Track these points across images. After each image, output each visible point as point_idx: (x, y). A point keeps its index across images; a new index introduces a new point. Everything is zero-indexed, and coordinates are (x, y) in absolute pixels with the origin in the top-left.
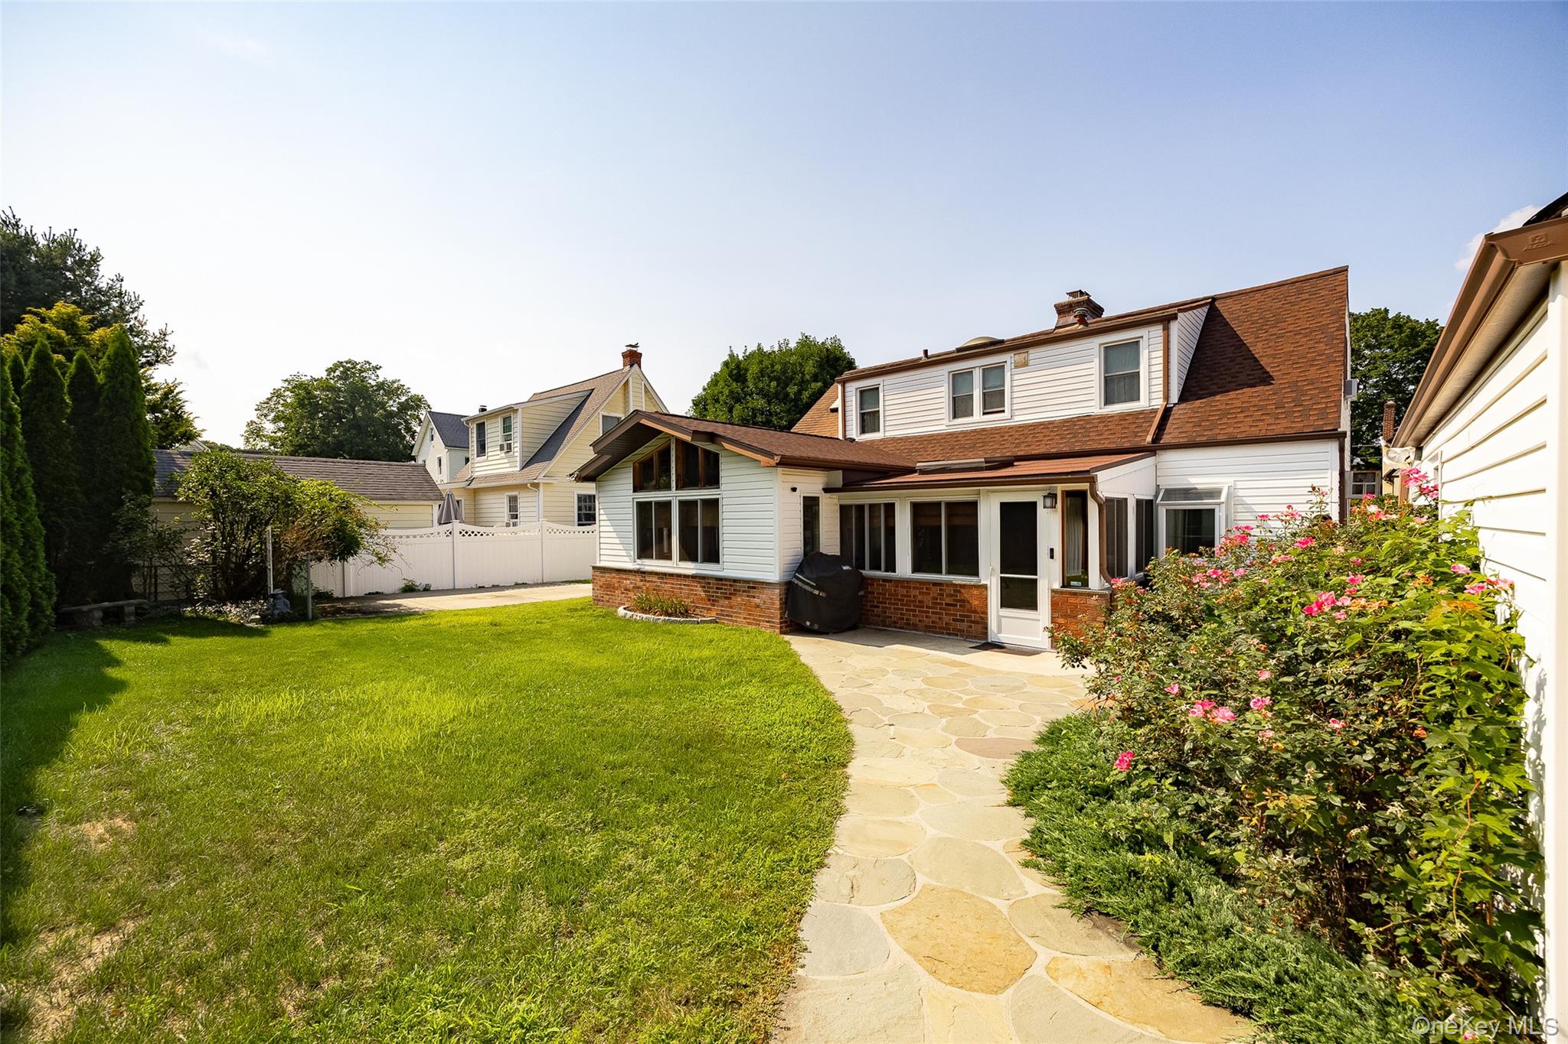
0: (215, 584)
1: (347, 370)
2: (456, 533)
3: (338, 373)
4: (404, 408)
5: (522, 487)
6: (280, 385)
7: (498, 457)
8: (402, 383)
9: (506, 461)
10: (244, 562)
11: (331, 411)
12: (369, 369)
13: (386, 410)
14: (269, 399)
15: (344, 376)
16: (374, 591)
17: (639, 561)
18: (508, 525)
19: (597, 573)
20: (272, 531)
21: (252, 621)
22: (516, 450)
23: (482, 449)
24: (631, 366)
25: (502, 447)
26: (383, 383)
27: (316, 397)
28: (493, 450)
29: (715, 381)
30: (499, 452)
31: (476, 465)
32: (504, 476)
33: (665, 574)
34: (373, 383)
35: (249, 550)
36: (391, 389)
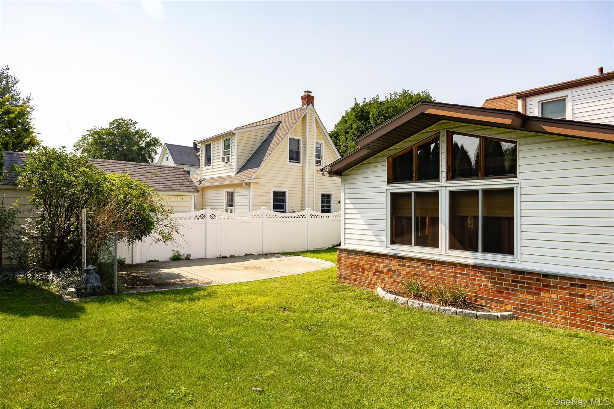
0: (43, 254)
1: (119, 124)
2: (208, 216)
3: (115, 125)
4: (148, 145)
5: (239, 185)
6: (86, 133)
7: (220, 166)
8: (147, 131)
9: (226, 168)
10: (65, 237)
11: (111, 146)
12: (131, 124)
13: (139, 146)
14: (80, 141)
15: (118, 127)
16: (153, 259)
17: (393, 247)
18: (226, 211)
19: (342, 255)
20: (87, 213)
21: (69, 294)
22: (233, 161)
23: (208, 160)
24: (308, 105)
25: (223, 159)
26: (138, 131)
27: (104, 139)
28: (217, 160)
29: (344, 121)
30: (221, 163)
31: (204, 172)
32: (225, 178)
33: (433, 262)
34: (133, 131)
35: (68, 228)
36: (142, 134)
